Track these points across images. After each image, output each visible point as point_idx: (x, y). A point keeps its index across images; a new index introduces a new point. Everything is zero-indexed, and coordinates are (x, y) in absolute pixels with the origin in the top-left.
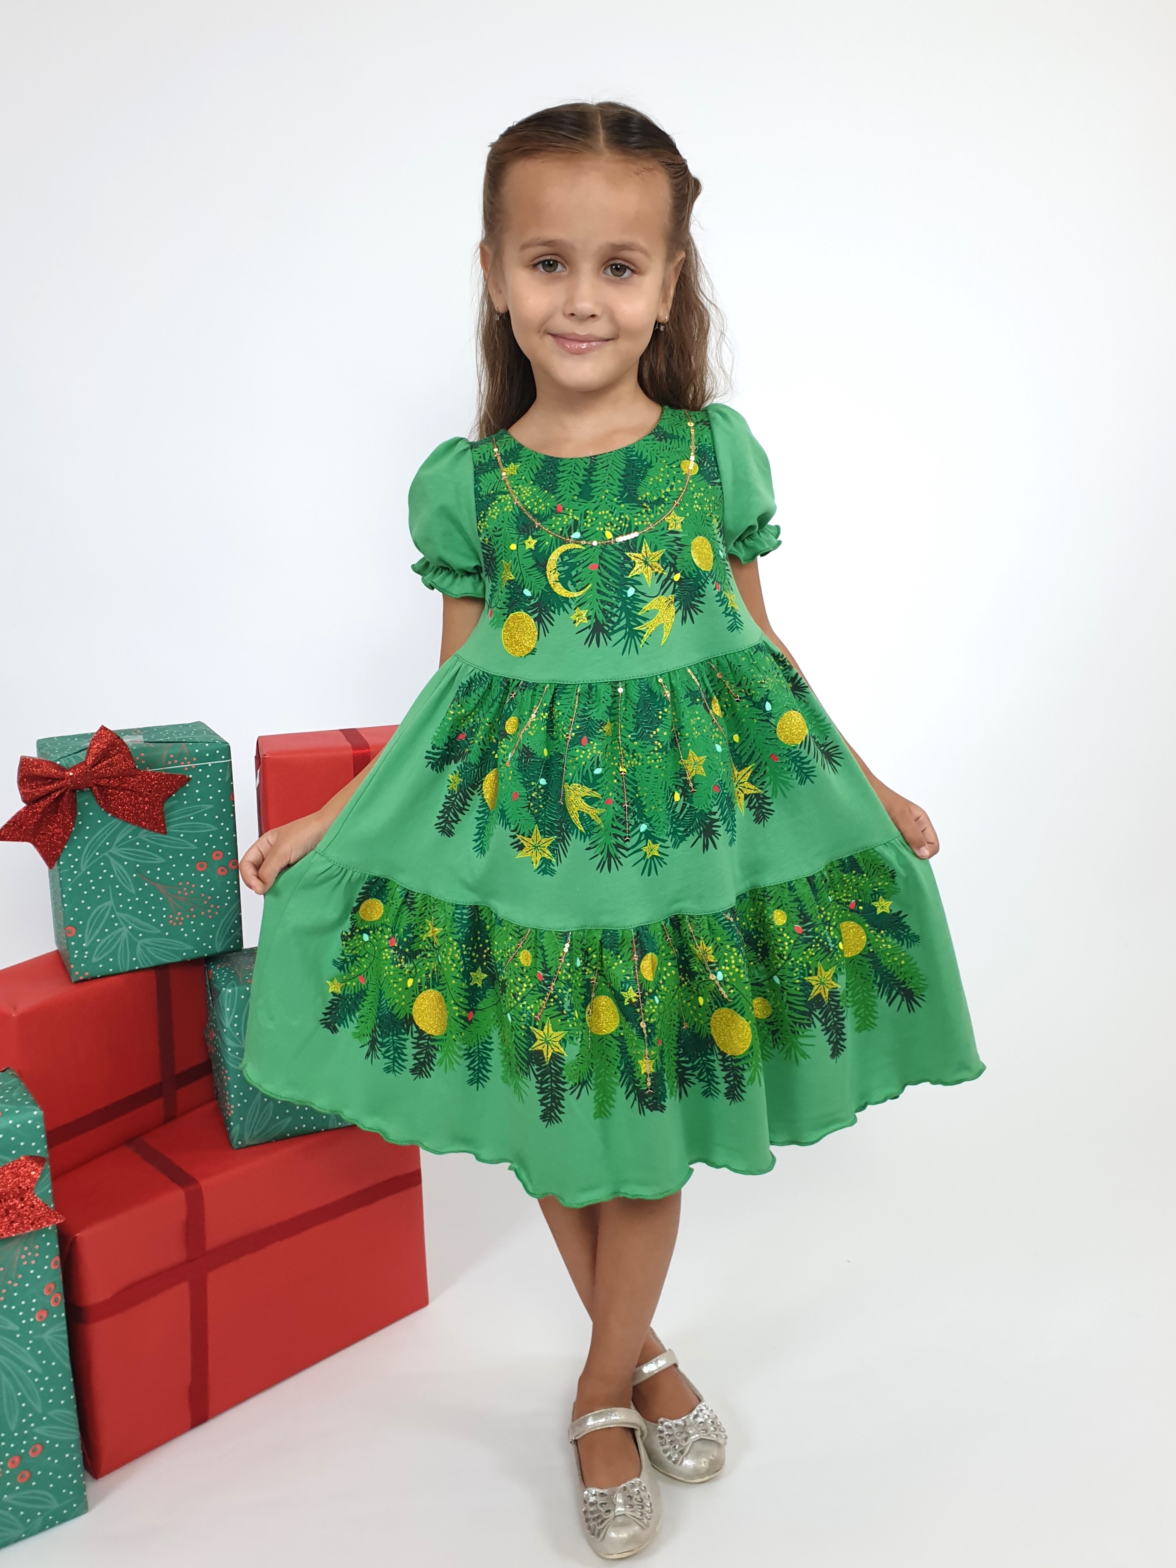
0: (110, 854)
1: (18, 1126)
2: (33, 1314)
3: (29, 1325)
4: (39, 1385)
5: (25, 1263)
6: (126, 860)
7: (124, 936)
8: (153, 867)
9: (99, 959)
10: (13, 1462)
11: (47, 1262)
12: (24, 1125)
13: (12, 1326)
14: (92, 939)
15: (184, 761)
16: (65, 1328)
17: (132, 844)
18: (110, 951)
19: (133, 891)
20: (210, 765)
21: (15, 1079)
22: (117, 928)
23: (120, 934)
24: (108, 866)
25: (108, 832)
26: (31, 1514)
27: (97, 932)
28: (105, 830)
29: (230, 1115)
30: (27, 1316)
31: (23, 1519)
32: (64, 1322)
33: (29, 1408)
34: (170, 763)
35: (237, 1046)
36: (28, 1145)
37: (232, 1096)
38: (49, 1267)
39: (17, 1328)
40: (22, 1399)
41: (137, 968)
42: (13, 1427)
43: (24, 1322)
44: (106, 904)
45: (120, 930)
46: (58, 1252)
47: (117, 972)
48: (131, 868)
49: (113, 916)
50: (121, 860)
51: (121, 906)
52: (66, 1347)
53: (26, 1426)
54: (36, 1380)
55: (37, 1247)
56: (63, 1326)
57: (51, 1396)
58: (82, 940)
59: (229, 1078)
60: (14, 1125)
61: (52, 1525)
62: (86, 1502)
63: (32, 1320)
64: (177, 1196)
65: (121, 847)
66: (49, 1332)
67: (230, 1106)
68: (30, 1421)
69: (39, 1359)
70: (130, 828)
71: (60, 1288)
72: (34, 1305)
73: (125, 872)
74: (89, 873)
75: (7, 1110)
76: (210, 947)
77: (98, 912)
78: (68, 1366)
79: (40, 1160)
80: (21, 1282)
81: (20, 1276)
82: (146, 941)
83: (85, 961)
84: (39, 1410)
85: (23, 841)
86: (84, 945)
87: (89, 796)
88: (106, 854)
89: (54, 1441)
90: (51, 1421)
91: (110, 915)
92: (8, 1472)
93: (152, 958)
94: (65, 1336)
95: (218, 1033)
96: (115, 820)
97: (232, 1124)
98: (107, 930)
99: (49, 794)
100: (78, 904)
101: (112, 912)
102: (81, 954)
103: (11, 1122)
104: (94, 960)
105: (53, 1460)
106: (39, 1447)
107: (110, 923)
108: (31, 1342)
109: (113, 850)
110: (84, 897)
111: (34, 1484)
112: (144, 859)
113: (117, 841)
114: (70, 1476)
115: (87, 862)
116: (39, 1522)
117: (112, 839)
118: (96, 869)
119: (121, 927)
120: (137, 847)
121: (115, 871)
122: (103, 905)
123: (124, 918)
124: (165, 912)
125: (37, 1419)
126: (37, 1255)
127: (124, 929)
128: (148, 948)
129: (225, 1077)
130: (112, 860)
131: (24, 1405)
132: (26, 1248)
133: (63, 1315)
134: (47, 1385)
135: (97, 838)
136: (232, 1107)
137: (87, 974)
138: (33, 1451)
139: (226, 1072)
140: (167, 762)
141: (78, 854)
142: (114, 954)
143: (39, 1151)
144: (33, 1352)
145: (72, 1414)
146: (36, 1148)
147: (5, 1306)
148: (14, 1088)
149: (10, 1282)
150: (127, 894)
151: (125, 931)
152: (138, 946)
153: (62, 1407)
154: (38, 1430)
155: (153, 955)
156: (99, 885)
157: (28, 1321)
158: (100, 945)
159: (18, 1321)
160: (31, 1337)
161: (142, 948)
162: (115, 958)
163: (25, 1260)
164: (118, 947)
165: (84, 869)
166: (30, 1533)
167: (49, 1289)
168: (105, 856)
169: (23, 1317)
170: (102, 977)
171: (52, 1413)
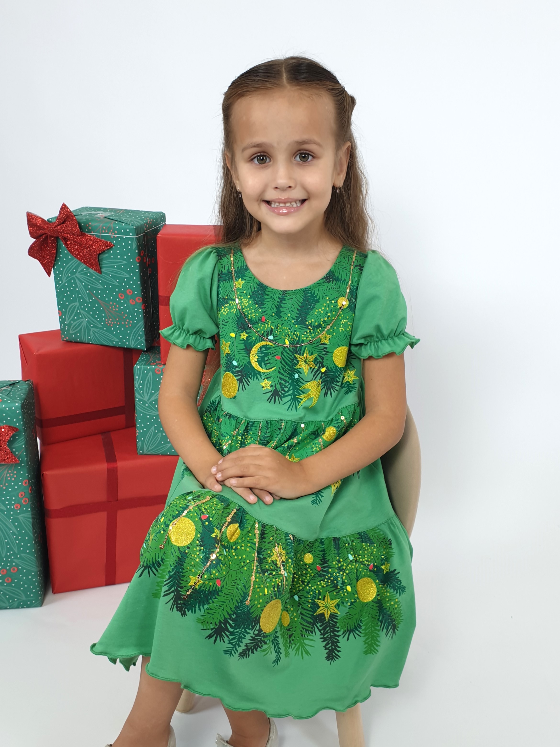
1: (7, 409)
2: (13, 505)
3: (11, 509)
4: (17, 539)
5: (9, 478)
7: (84, 323)
8: (97, 290)
9: (73, 332)
10: (3, 571)
11: (21, 481)
12: (10, 409)
13: (3, 507)
14: (69, 320)
15: (111, 232)
17: (86, 274)
18: (78, 330)
19: (88, 300)
20: (124, 237)
22: (81, 318)
23: (82, 322)
25: (75, 264)
26: (13, 598)
27: (72, 317)
28: (73, 263)
30: (10, 504)
33: (11, 549)
34: (103, 231)
36: (12, 420)
37: (138, 425)
38: (21, 484)
39: (5, 509)
40: (8, 543)
42: (3, 555)
43: (8, 507)
44: (75, 304)
45: (82, 320)
47: (81, 342)
48: (86, 286)
50: (82, 282)
51: (82, 307)
53: (9, 557)
54: (15, 537)
55: (15, 472)
56: (29, 515)
57: (22, 546)
58: (65, 320)
59: (137, 415)
61: (23, 607)
63: (12, 507)
65: (82, 274)
66: (21, 515)
68: (11, 555)
69: (16, 527)
70: (84, 265)
72: (14, 500)
74: (66, 284)
76: (128, 343)
77: (72, 307)
80: (7, 487)
81: (7, 484)
82: (95, 330)
83: (66, 331)
84: (16, 551)
85: (36, 259)
86: (66, 322)
88: (74, 276)
89: (23, 568)
90: (21, 558)
93: (99, 340)
94: (31, 521)
97: (138, 440)
98: (76, 318)
100: (62, 300)
101: (78, 309)
102: (65, 326)
103: (4, 406)
104: (71, 332)
105: (23, 577)
106: (16, 569)
108: (12, 518)
109: (78, 275)
110: (65, 297)
111: (13, 585)
112: (91, 284)
113: (79, 270)
114: (31, 587)
116: (16, 604)
117: (76, 269)
118: (70, 284)
119: (83, 318)
120: (88, 276)
121: (79, 287)
122: (74, 304)
123: (84, 314)
124: (103, 317)
125: (14, 554)
126: (15, 476)
128: (96, 334)
131: (8, 546)
132: (10, 471)
133: (30, 510)
134: (20, 541)
136: (138, 431)
137: (67, 338)
138: (13, 570)
140: (102, 231)
142: (80, 332)
143: (18, 425)
144: (13, 522)
146: (16, 422)
150: (85, 301)
151: (86, 321)
152: (91, 331)
154: (15, 560)
155: (99, 338)
156: (72, 293)
157: (10, 507)
158: (73, 325)
159: (6, 506)
160: (12, 515)
161: (93, 333)
162: (80, 334)
163: (9, 477)
164: (81, 328)
165: (64, 282)
166: (12, 607)
167: (22, 495)
168: (74, 277)
169: (8, 505)
170: (74, 342)
171: (22, 555)
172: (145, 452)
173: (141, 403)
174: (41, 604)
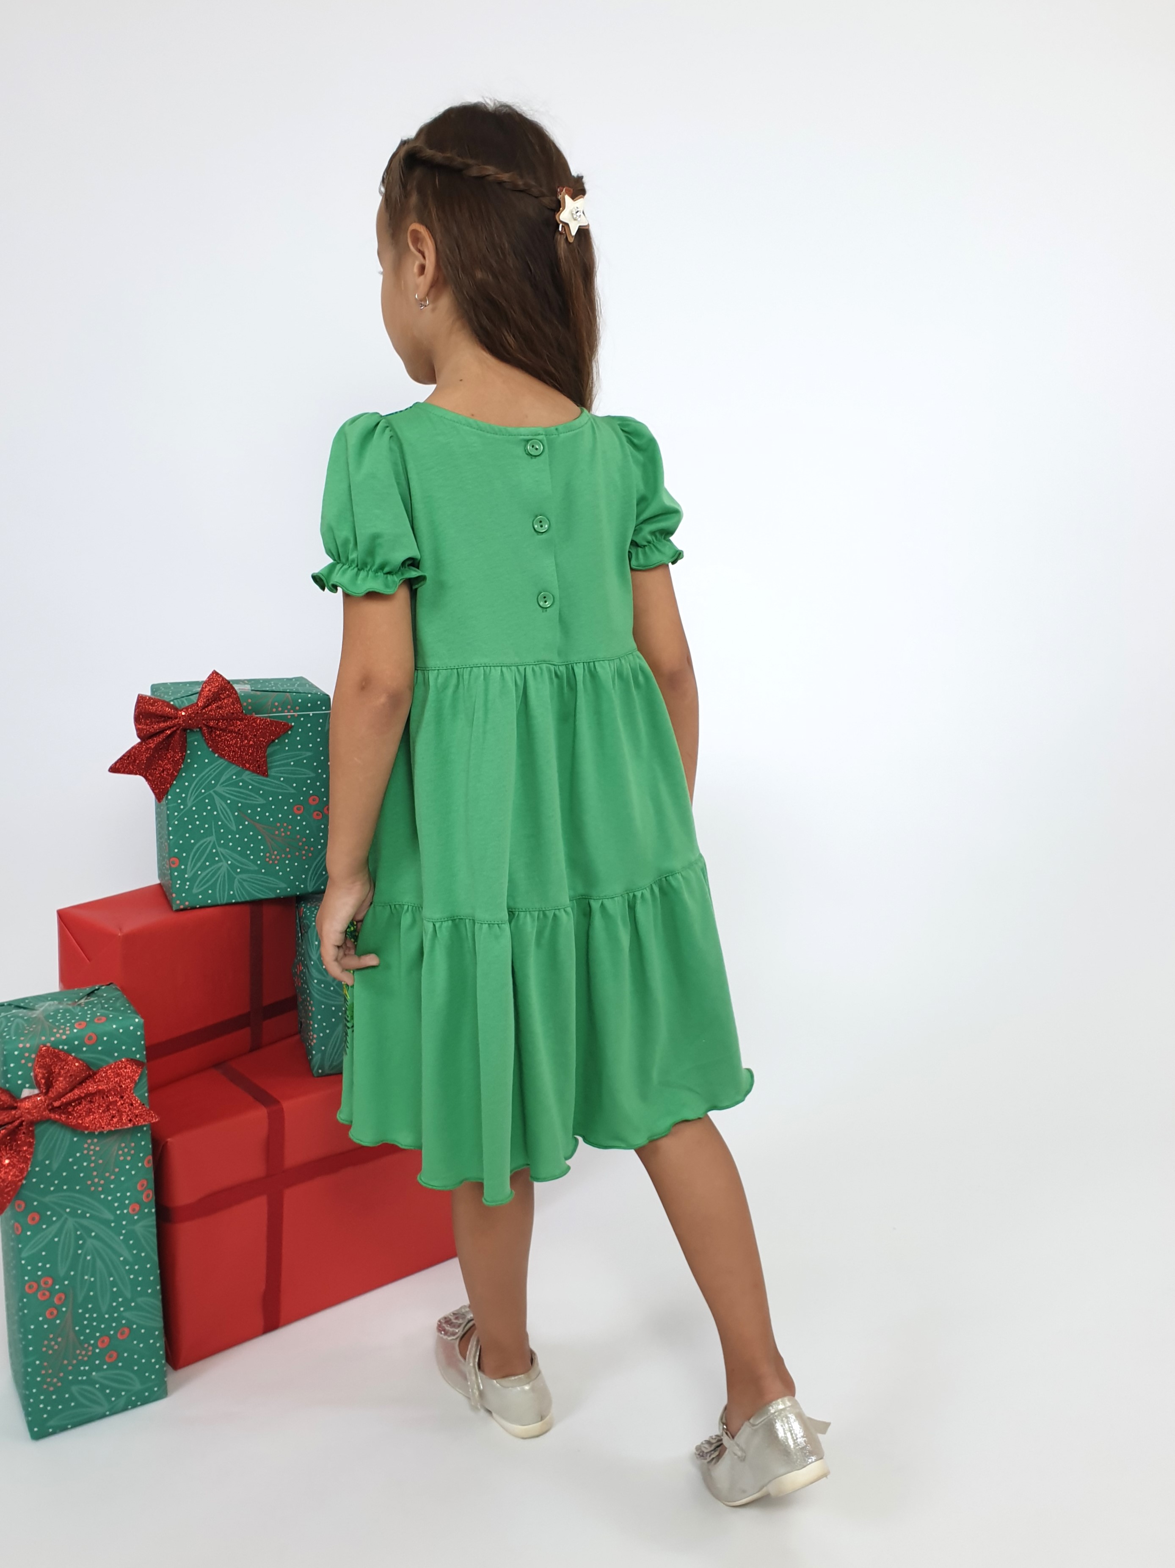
0: (215, 792)
1: (121, 1031)
2: (126, 1207)
3: (123, 1217)
4: (130, 1272)
5: (122, 1158)
6: (229, 799)
7: (224, 869)
8: (253, 807)
9: (200, 890)
10: (103, 1342)
11: (141, 1160)
12: (126, 1029)
13: (108, 1216)
14: (193, 871)
15: (287, 709)
16: (154, 1223)
17: (236, 784)
18: (210, 883)
19: (234, 829)
20: (311, 715)
21: (119, 993)
22: (218, 862)
23: (219, 869)
24: (213, 803)
25: (214, 771)
26: (116, 1393)
27: (199, 864)
28: (212, 769)
29: (312, 1044)
30: (122, 1206)
31: (108, 1397)
32: (154, 1218)
33: (119, 1293)
34: (274, 710)
35: (323, 978)
36: (129, 1049)
37: (316, 1026)
38: (143, 1165)
39: (112, 1218)
40: (114, 1284)
41: (234, 901)
42: (104, 1308)
43: (118, 1212)
44: (209, 839)
45: (220, 864)
46: (150, 1152)
47: (214, 903)
48: (233, 807)
49: (214, 851)
50: (224, 799)
51: (222, 842)
52: (155, 1240)
53: (116, 1309)
54: (127, 1268)
55: (133, 1144)
56: (152, 1221)
57: (139, 1284)
58: (185, 871)
59: (314, 1009)
60: (117, 1029)
61: (135, 1406)
62: (166, 1387)
63: (125, 1211)
64: (260, 1114)
65: (226, 786)
66: (141, 1224)
67: (313, 1036)
68: (120, 1305)
69: (130, 1248)
70: (234, 769)
71: (152, 1185)
72: (128, 1198)
73: (228, 810)
74: (194, 808)
75: (111, 1016)
76: (302, 886)
77: (201, 846)
78: (156, 1258)
79: (138, 1063)
80: (118, 1176)
81: (117, 1170)
82: (244, 876)
83: (187, 889)
84: (128, 1295)
85: (136, 774)
86: (186, 876)
87: (199, 736)
88: (211, 792)
89: (140, 1327)
90: (138, 1307)
91: (211, 850)
92: (97, 1351)
93: (248, 893)
94: (155, 1230)
95: (306, 966)
96: (221, 760)
97: (314, 1052)
98: (208, 864)
99: (163, 731)
100: (183, 837)
101: (214, 847)
102: (183, 884)
103: (114, 1026)
104: (195, 891)
105: (138, 1344)
106: (126, 1330)
107: (211, 857)
108: (124, 1232)
109: (218, 789)
110: (189, 831)
111: (120, 1364)
112: (246, 799)
113: (222, 781)
114: (153, 1361)
115: (192, 798)
116: (122, 1402)
117: (217, 778)
118: (201, 806)
119: (222, 861)
120: (240, 787)
121: (219, 809)
122: (205, 840)
123: (224, 853)
124: (262, 851)
125: (126, 1303)
126: (132, 1152)
127: (224, 863)
128: (245, 884)
129: (310, 1008)
130: (216, 797)
131: (115, 1289)
132: (123, 1145)
133: (153, 1210)
134: (137, 1274)
135: (204, 776)
136: (315, 1036)
137: (187, 903)
138: (122, 1334)
139: (312, 1002)
140: (272, 709)
141: (185, 790)
142: (213, 887)
143: (138, 1056)
144: (126, 1241)
145: (158, 1303)
146: (136, 1052)
147: (102, 1196)
148: (117, 999)
149: (107, 1174)
150: (228, 831)
151: (225, 866)
152: (236, 880)
153: (149, 1295)
154: (127, 1314)
155: (249, 889)
156: (203, 820)
157: (122, 1212)
158: (201, 877)
159: (113, 1210)
160: (124, 1227)
161: (239, 882)
162: (214, 890)
163: (121, 1155)
164: (217, 880)
165: (189, 805)
166: (114, 1412)
167: (142, 1186)
168: (210, 794)
169: (118, 1208)
170: (201, 907)
171: (140, 1300)
172: (327, 1071)
173: (323, 986)
174: (162, 1393)
